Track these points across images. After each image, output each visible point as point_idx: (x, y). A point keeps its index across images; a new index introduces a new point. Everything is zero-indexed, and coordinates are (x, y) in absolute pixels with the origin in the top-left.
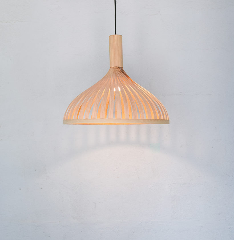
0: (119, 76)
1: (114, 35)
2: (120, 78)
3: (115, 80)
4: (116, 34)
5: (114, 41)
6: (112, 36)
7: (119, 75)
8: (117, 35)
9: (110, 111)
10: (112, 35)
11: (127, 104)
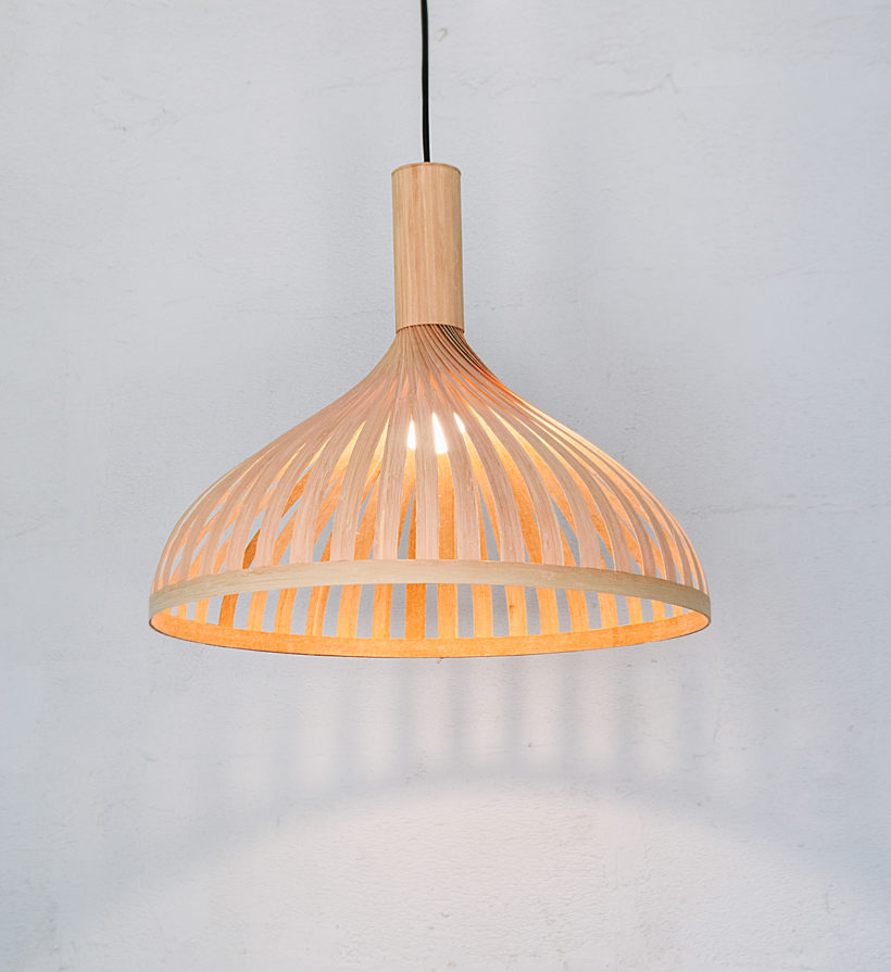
0: (442, 370)
1: (414, 166)
2: (444, 377)
3: (419, 386)
4: (427, 159)
5: (416, 196)
6: (406, 170)
7: (439, 365)
8: (433, 164)
9: (382, 522)
10: (407, 167)
11: (469, 489)
